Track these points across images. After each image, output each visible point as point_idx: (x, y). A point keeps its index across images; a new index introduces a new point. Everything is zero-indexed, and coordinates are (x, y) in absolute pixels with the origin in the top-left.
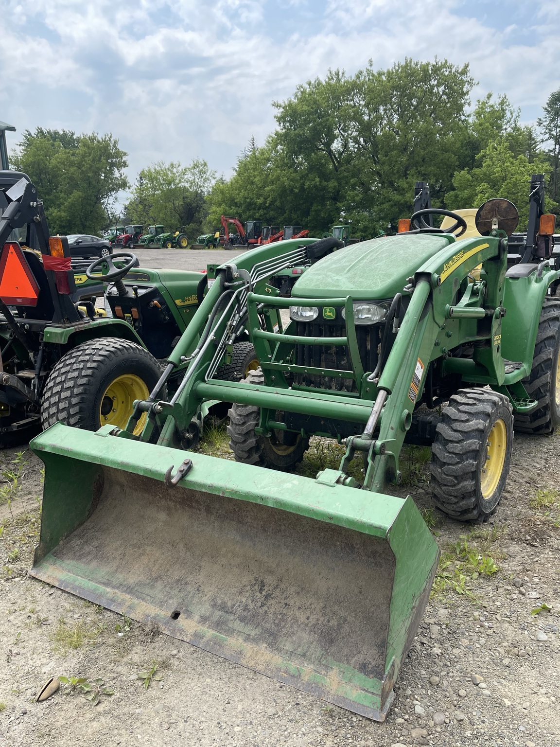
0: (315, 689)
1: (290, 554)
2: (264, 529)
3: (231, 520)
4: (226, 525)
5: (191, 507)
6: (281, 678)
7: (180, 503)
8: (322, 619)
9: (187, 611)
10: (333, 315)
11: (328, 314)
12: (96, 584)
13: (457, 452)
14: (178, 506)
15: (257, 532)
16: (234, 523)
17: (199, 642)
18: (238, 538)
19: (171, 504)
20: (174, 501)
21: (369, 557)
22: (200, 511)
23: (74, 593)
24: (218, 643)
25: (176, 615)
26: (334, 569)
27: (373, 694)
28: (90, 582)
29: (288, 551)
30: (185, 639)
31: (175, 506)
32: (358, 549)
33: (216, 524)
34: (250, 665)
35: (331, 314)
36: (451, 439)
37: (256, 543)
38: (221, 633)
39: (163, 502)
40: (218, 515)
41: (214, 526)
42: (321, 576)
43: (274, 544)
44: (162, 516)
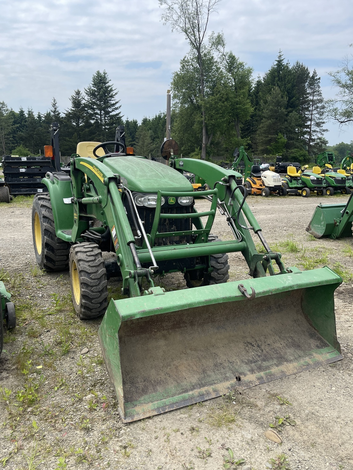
0: (318, 364)
1: (245, 325)
2: (227, 319)
3: (207, 323)
4: (205, 327)
5: (180, 327)
6: (305, 369)
7: (171, 329)
8: (285, 341)
9: (241, 374)
10: (174, 201)
11: (171, 201)
12: (180, 396)
13: (223, 262)
14: (170, 331)
15: (224, 323)
16: (210, 324)
17: (264, 380)
18: (216, 331)
19: (165, 332)
20: (166, 330)
21: (277, 308)
22: (186, 327)
23: (174, 409)
24: (271, 375)
25: (239, 379)
26: (266, 321)
27: (332, 352)
28: (174, 397)
29: (243, 324)
30: (257, 384)
31: (168, 332)
32: (273, 307)
33: (199, 330)
34: (291, 373)
35: (173, 201)
36: (218, 257)
37: (226, 328)
38: (266, 371)
39: (159, 334)
40: (199, 324)
41: (198, 331)
42: (264, 327)
43: (235, 324)
44: (162, 343)
